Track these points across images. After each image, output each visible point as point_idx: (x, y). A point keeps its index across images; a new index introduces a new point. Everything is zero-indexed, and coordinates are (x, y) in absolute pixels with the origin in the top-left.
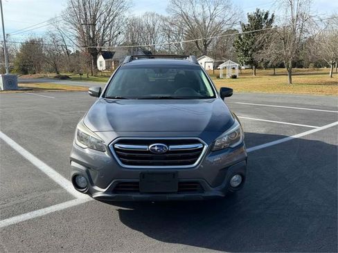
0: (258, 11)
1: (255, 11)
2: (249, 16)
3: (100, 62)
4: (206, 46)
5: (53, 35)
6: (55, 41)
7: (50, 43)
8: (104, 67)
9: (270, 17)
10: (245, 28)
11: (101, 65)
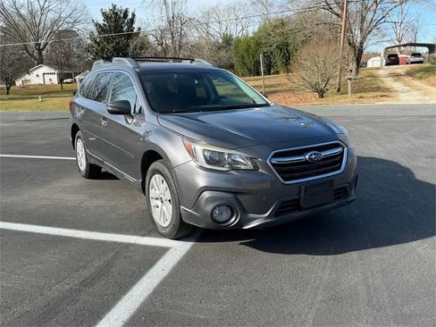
0: (114, 7)
1: (111, 8)
2: (104, 14)
4: (40, 51)
9: (130, 16)
10: (101, 29)
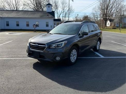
3: (108, 23)
5: (94, 14)
6: (94, 16)
7: (92, 17)
8: (109, 25)
11: (108, 25)
